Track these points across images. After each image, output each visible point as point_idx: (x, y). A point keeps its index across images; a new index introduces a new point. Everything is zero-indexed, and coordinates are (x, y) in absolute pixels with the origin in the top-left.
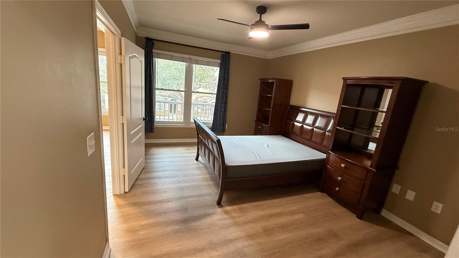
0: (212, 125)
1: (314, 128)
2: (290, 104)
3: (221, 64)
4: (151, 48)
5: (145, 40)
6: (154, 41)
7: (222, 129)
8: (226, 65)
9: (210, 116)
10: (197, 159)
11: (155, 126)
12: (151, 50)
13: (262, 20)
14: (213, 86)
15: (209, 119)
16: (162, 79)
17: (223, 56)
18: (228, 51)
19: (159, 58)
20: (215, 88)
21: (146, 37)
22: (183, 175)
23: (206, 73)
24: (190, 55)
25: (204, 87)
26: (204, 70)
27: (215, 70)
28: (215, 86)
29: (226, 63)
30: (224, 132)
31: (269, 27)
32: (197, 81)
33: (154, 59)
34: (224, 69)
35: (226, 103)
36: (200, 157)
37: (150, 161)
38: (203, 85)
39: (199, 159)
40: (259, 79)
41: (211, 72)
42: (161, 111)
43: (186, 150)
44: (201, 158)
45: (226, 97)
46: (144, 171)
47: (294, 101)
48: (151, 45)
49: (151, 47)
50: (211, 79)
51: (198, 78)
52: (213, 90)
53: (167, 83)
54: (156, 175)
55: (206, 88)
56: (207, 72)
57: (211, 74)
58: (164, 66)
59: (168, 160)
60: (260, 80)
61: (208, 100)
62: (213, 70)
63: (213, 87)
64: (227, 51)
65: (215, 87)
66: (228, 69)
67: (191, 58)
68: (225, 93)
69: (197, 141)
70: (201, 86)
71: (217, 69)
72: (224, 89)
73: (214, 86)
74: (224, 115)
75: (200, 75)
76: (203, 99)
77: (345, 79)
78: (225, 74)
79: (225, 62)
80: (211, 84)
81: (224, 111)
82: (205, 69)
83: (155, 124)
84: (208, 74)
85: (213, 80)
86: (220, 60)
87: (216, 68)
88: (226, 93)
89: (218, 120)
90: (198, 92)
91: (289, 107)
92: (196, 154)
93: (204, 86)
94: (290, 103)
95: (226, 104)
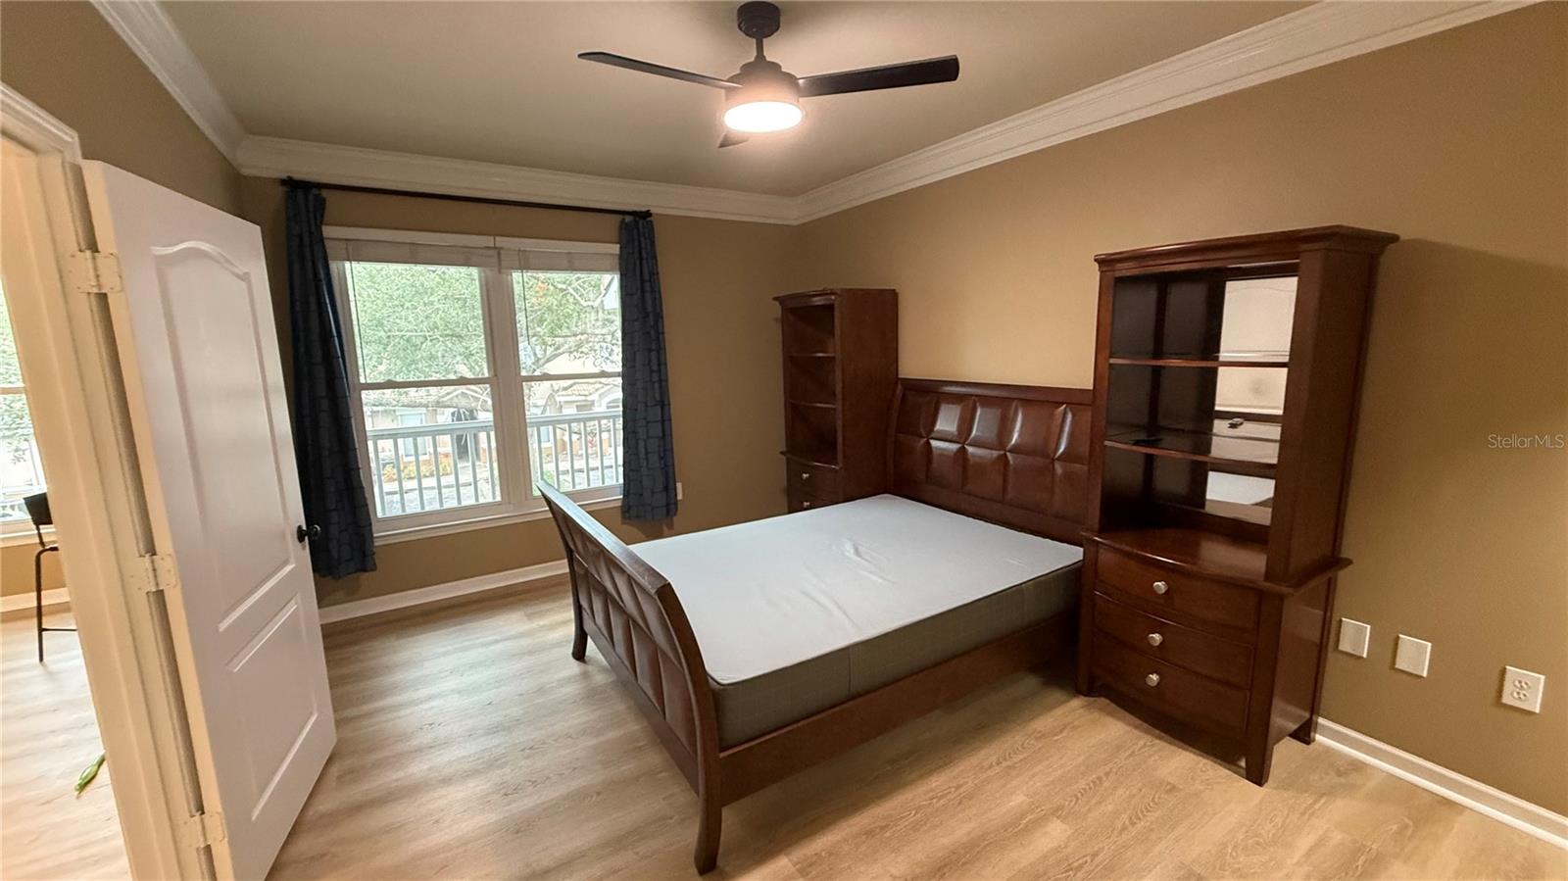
0: (621, 497)
1: (1008, 454)
2: (900, 376)
3: (621, 256)
4: (312, 222)
5: (281, 190)
6: (325, 193)
7: (664, 503)
8: (644, 262)
9: (609, 449)
10: (579, 654)
11: (377, 543)
12: (313, 228)
13: (768, 59)
14: (604, 345)
15: (605, 461)
16: (402, 342)
17: (624, 228)
18: (644, 209)
19: (358, 260)
20: (612, 350)
21: (284, 176)
22: (523, 750)
23: (571, 300)
24: (495, 235)
25: (571, 352)
26: (562, 290)
27: (602, 288)
28: (614, 342)
29: (640, 253)
30: (675, 514)
31: (798, 83)
32: (541, 334)
33: (334, 266)
34: (638, 277)
35: (664, 404)
36: (590, 643)
37: (366, 708)
38: (566, 346)
39: (587, 653)
40: (775, 299)
41: (592, 296)
42: (421, 458)
43: (530, 617)
44: (595, 647)
45: (660, 381)
46: (335, 770)
47: (914, 364)
48: (311, 209)
49: (311, 215)
50: (593, 322)
51: (545, 323)
52: (607, 358)
53: (424, 354)
54: (397, 780)
55: (582, 352)
56: (575, 299)
57: (590, 303)
58: (400, 292)
59: (452, 683)
60: (781, 304)
61: (595, 397)
62: (597, 286)
63: (607, 348)
64: (637, 209)
65: (614, 348)
66: (651, 274)
67: (497, 245)
68: (655, 368)
69: (568, 570)
70: (561, 351)
71: (612, 279)
72: (650, 350)
73: (609, 345)
74: (665, 450)
75: (549, 309)
76: (576, 393)
77: (1105, 262)
78: (643, 291)
79: (637, 250)
80: (597, 340)
81: (661, 435)
82: (564, 287)
83: (375, 535)
84: (581, 305)
85: (600, 323)
86: (618, 246)
87: (607, 277)
88: (659, 365)
89: (644, 471)
90: (546, 377)
91: (900, 387)
92: (571, 630)
93: (570, 348)
94: (900, 372)
95: (666, 407)
